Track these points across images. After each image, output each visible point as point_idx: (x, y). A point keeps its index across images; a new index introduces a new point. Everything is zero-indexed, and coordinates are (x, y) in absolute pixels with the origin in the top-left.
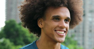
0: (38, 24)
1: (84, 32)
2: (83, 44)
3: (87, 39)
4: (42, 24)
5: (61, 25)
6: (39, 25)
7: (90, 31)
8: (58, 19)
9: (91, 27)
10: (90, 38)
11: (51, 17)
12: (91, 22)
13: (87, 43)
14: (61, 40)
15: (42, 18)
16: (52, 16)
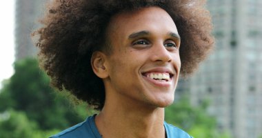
0: (94, 70)
1: (233, 91)
2: (232, 125)
3: (242, 111)
4: (104, 69)
5: (157, 55)
6: (97, 71)
7: (252, 89)
8: (146, 44)
9: (252, 77)
10: (251, 109)
11: (126, 40)
12: (253, 65)
13: (243, 122)
14: (164, 98)
15: (101, 51)
16: (127, 37)
